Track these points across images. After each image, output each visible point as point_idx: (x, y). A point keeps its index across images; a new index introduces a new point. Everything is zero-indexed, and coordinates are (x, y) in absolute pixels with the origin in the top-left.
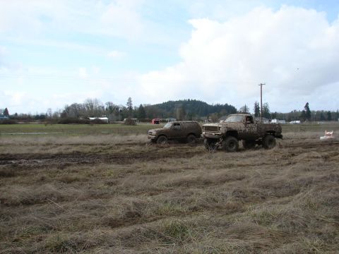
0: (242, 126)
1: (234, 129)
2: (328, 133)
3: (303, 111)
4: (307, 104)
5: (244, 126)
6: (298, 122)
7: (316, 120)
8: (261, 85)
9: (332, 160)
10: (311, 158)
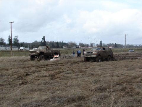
1: (42, 51)
2: (56, 56)
3: (42, 42)
4: (44, 37)
5: (46, 50)
9: (56, 78)
10: (41, 77)
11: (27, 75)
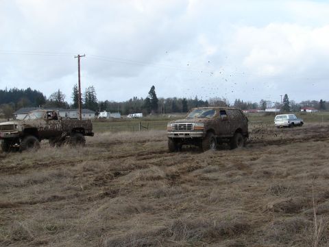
0: (44, 123)
1: (33, 126)
3: (148, 99)
4: (153, 88)
6: (139, 115)
7: (166, 111)
8: (79, 56)
9: (183, 183)
10: (147, 179)
11: (117, 174)
